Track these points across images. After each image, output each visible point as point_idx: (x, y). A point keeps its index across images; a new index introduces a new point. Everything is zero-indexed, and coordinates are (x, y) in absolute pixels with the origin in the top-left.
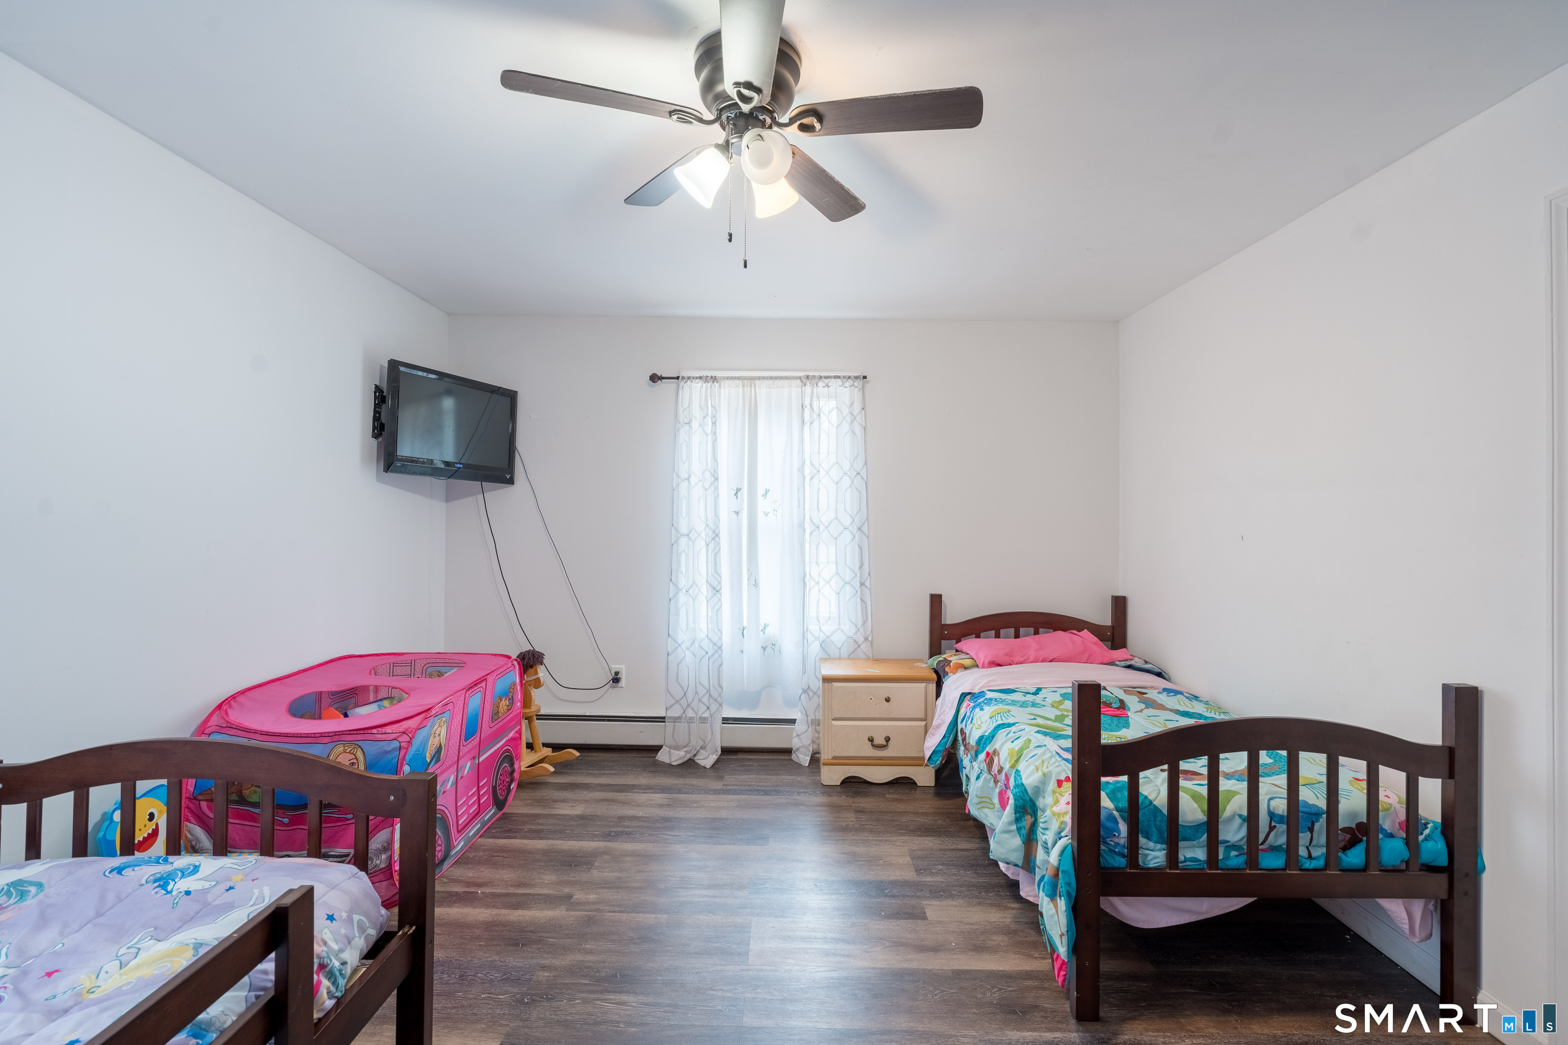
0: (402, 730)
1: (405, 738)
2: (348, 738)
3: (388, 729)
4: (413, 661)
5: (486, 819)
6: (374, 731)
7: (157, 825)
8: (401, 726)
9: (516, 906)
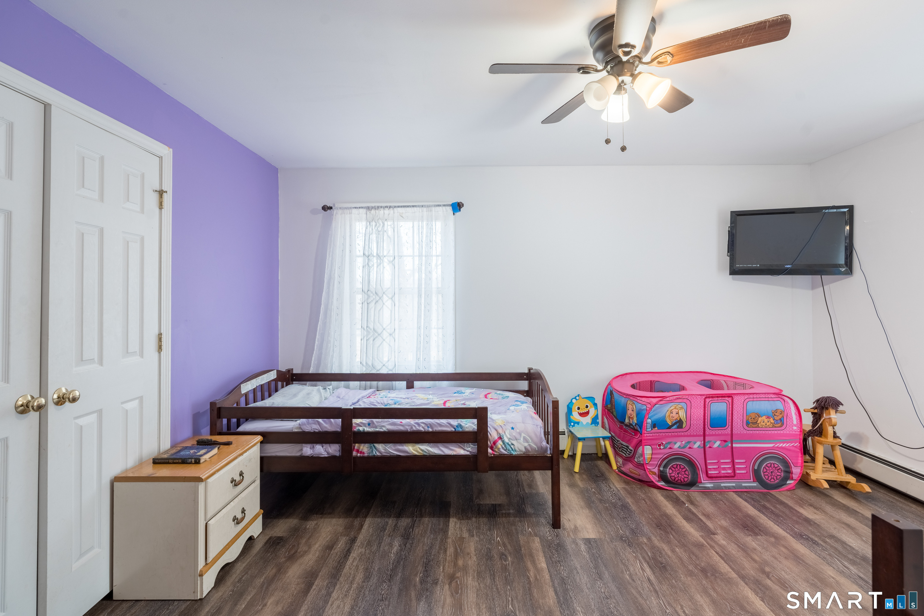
0: (648, 401)
1: (649, 406)
2: (631, 398)
3: (643, 399)
4: (744, 384)
5: (743, 485)
6: (638, 398)
7: (589, 410)
8: (648, 400)
9: (687, 519)
